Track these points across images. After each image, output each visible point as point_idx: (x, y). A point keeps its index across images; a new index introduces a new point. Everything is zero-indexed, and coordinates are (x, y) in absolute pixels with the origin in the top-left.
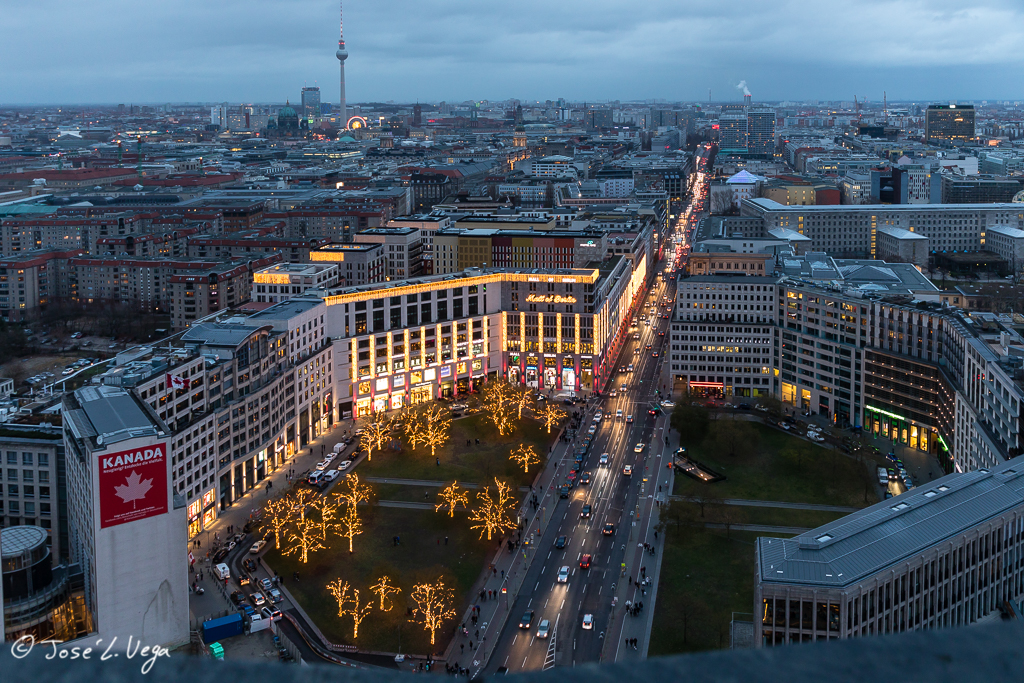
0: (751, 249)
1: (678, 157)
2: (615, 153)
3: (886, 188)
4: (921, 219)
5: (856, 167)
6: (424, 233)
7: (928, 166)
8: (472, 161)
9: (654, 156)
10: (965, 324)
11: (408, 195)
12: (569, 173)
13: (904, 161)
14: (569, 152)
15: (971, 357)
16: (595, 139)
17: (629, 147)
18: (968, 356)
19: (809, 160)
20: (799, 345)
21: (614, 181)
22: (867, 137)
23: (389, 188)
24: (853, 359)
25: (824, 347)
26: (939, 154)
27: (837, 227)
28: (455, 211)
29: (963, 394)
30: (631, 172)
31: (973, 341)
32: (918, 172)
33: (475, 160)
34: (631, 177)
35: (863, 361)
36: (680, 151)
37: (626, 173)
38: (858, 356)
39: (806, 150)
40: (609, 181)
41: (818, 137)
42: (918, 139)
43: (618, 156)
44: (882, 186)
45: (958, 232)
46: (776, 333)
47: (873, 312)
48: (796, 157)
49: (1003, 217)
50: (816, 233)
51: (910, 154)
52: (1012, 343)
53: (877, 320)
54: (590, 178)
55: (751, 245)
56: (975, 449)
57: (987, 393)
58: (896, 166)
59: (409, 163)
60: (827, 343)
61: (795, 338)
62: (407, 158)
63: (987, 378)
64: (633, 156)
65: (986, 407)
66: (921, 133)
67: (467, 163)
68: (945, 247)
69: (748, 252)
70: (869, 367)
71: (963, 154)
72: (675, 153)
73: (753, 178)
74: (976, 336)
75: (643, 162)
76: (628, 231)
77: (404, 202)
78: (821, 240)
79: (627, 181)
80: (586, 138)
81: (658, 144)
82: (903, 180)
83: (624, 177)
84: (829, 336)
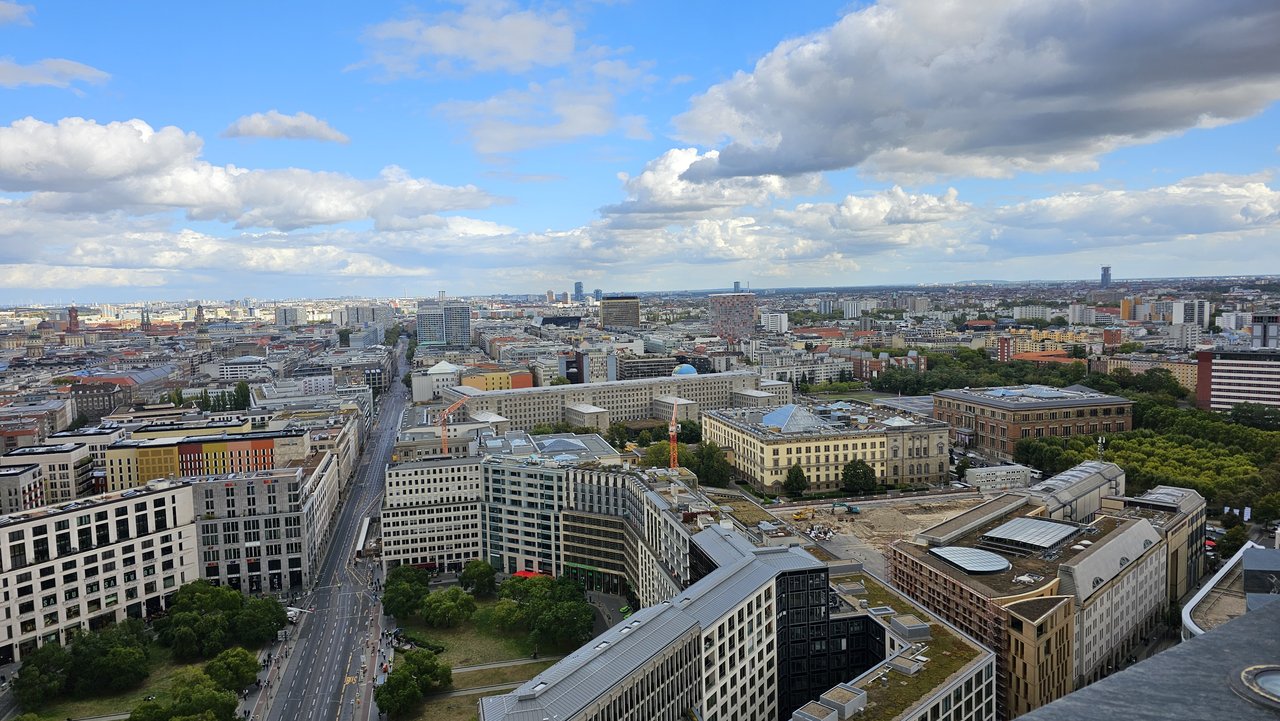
0: (455, 433)
1: (378, 352)
2: (312, 351)
3: (572, 370)
4: (602, 395)
5: (545, 353)
6: (92, 448)
7: (604, 350)
8: (147, 366)
9: (353, 352)
10: (642, 480)
11: (69, 409)
12: (263, 373)
13: (584, 346)
14: (261, 351)
15: (649, 508)
16: (288, 338)
17: (327, 344)
18: (646, 507)
19: (503, 349)
20: (504, 516)
21: (313, 378)
22: (552, 326)
23: (43, 402)
24: (552, 523)
25: (526, 515)
26: (613, 338)
27: (532, 407)
28: (131, 421)
29: (643, 540)
30: (330, 369)
31: (650, 494)
32: (598, 355)
33: (150, 365)
34: (331, 374)
35: (561, 523)
36: (379, 346)
37: (325, 370)
38: (557, 519)
39: (500, 340)
40: (307, 379)
41: (510, 328)
42: (594, 326)
43: (314, 354)
44: (568, 368)
45: (631, 403)
46: (483, 508)
47: (567, 479)
48: (491, 346)
49: (665, 389)
50: (513, 414)
51: (589, 340)
52: (680, 492)
53: (572, 486)
54: (285, 377)
55: (455, 430)
56: (656, 586)
57: (663, 536)
58: (579, 350)
59: (68, 373)
60: (529, 511)
61: (500, 511)
62: (64, 368)
63: (662, 524)
64: (331, 353)
65: (663, 548)
66: (596, 321)
67: (141, 369)
68: (622, 415)
69: (452, 437)
70: (566, 528)
71: (632, 338)
72: (375, 348)
73: (452, 368)
74: (652, 490)
75: (343, 358)
76: (331, 427)
77: (63, 415)
78: (518, 420)
79: (326, 378)
80: (278, 338)
81: (355, 340)
82: (586, 361)
83: (323, 375)
84: (531, 505)
